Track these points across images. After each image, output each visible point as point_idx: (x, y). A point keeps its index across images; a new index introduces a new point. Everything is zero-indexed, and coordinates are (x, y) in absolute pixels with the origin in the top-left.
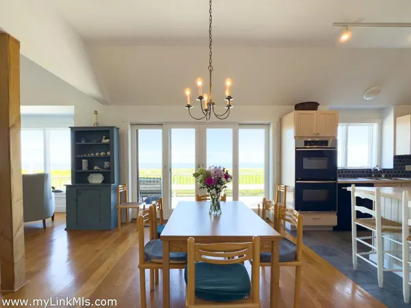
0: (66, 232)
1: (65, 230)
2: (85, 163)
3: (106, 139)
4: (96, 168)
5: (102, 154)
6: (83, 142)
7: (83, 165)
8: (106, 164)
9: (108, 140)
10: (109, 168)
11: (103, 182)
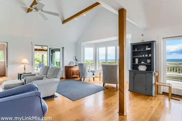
0: (129, 91)
1: (128, 90)
2: (137, 60)
3: (148, 48)
4: (142, 63)
5: (146, 55)
6: (136, 50)
7: (136, 61)
8: (149, 61)
9: (149, 49)
10: (150, 63)
11: (146, 70)
